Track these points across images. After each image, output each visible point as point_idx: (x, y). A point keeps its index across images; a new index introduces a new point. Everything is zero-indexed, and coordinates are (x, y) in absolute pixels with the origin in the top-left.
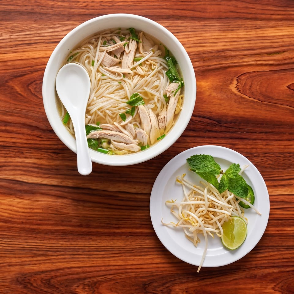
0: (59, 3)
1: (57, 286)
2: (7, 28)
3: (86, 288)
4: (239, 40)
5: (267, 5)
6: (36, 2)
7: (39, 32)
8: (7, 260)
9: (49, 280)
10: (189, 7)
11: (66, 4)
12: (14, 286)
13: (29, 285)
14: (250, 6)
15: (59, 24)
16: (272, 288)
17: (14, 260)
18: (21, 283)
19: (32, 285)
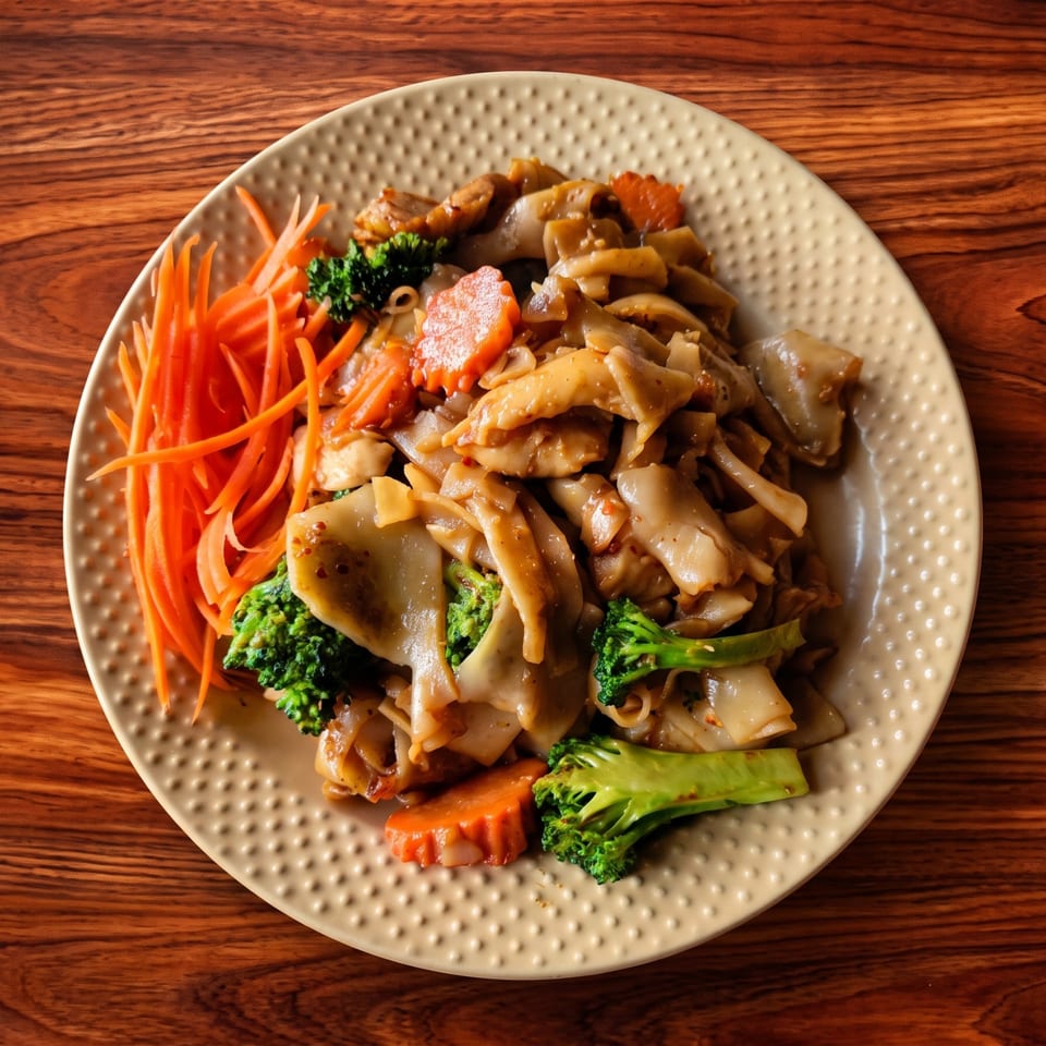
0: (333, 13)
1: (318, 1018)
2: (175, 99)
3: (406, 1023)
4: (876, 142)
5: (959, 17)
6: (263, 7)
7: (273, 114)
8: (164, 925)
9: (294, 994)
10: (724, 26)
11: (354, 15)
12: (187, 1018)
13: (232, 1017)
14: (908, 21)
15: (333, 85)
16: (974, 1025)
17: (185, 925)
18: (208, 1009)
19: (240, 1014)
